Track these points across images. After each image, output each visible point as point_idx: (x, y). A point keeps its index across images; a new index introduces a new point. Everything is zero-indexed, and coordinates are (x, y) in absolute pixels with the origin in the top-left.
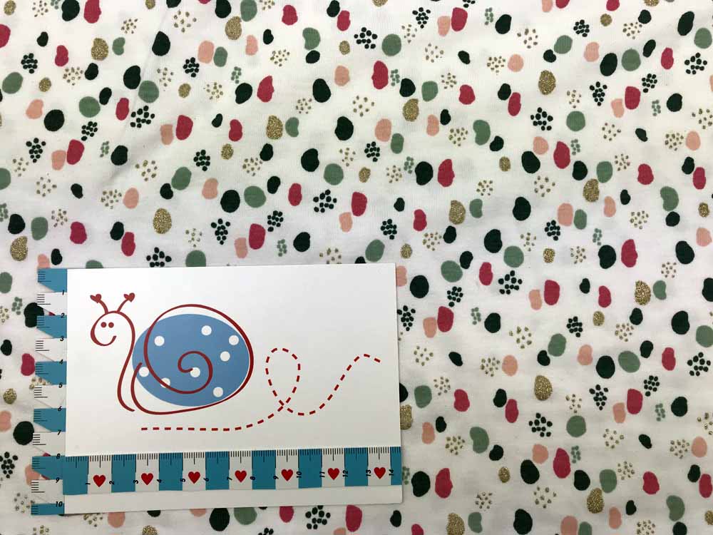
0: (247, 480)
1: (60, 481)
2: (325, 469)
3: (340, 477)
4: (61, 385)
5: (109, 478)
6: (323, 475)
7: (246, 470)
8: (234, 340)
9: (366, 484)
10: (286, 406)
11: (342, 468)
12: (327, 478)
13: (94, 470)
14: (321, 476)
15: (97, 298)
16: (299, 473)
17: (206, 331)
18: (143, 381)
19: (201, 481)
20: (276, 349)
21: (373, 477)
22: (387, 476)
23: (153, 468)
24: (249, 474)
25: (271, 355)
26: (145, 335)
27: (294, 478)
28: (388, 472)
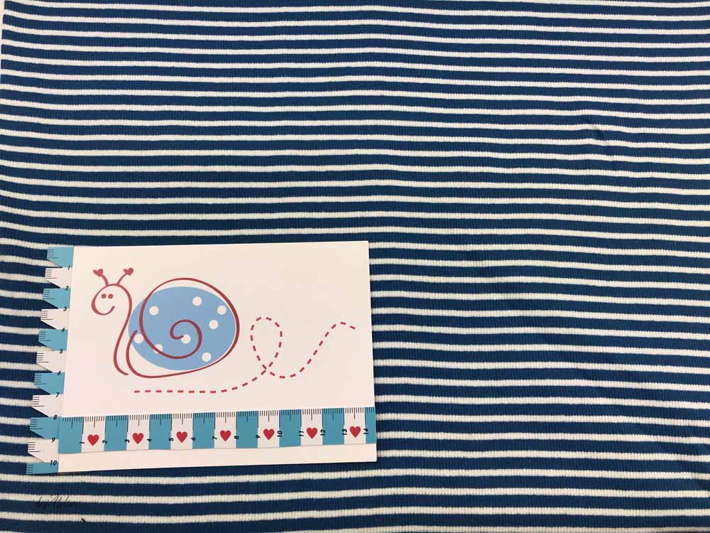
0: (232, 439)
1: (56, 440)
2: (304, 429)
3: (318, 436)
4: (62, 350)
5: (102, 438)
6: (302, 434)
7: (231, 431)
8: (222, 310)
9: (342, 442)
10: (269, 370)
11: (319, 428)
12: (305, 438)
13: (89, 429)
14: (300, 435)
15: (99, 273)
16: (280, 432)
17: (197, 301)
18: (138, 347)
19: (188, 441)
20: (260, 318)
21: (349, 436)
22: (362, 435)
23: (144, 428)
24: (234, 433)
25: (256, 323)
26: (141, 305)
27: (275, 438)
28: (363, 431)
